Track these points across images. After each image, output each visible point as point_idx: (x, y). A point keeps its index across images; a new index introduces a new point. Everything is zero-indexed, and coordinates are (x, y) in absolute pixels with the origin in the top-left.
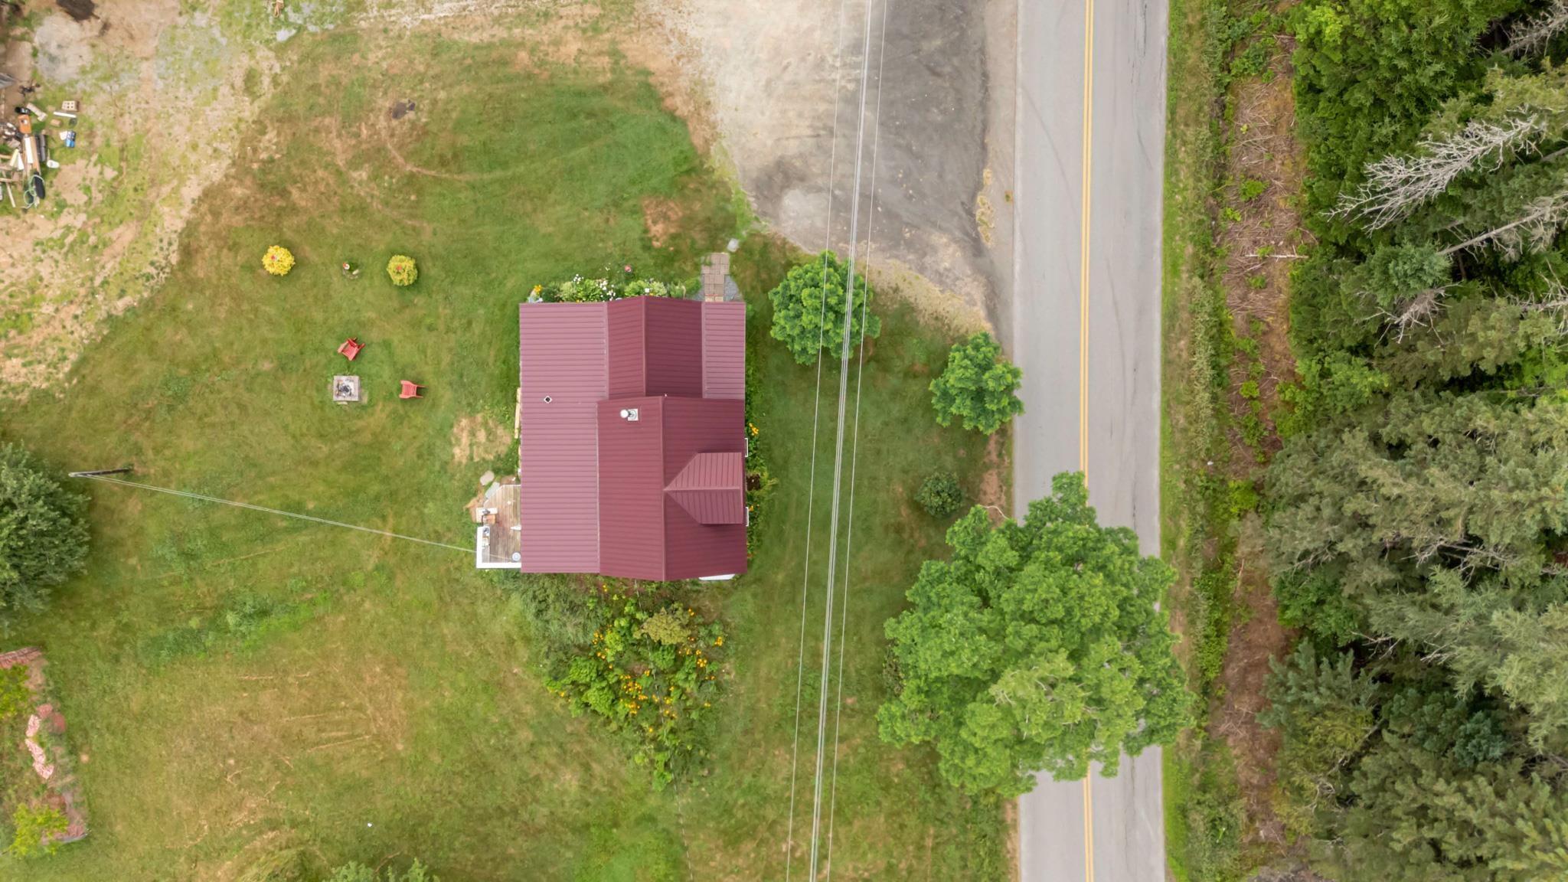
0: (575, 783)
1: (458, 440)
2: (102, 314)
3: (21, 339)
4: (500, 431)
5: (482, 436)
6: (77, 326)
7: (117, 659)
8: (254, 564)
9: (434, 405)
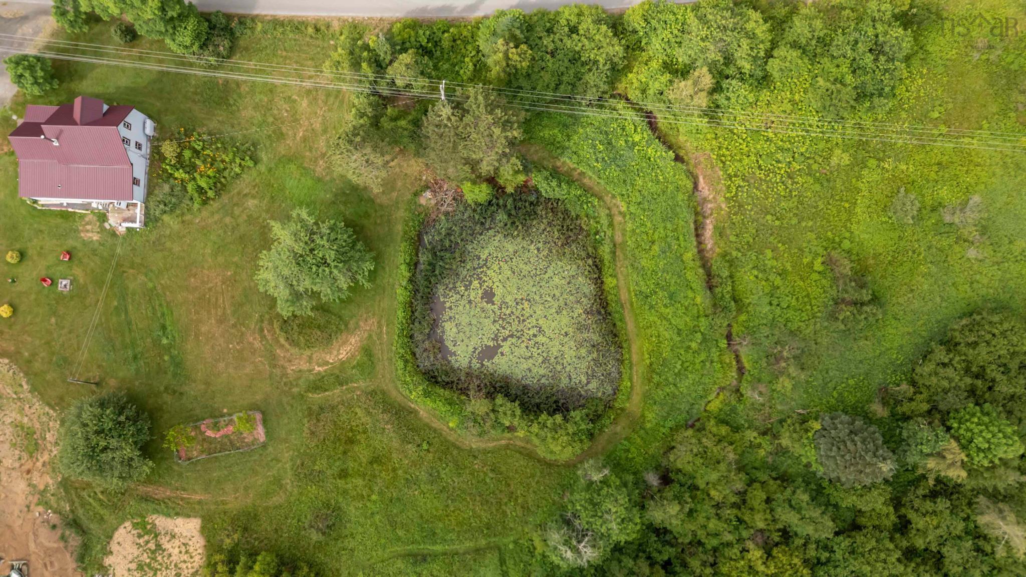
0: (252, 201)
1: (90, 237)
2: (29, 396)
3: (38, 433)
4: (87, 219)
5: (89, 227)
6: (34, 407)
7: (181, 394)
8: (141, 329)
9: (75, 248)
